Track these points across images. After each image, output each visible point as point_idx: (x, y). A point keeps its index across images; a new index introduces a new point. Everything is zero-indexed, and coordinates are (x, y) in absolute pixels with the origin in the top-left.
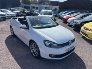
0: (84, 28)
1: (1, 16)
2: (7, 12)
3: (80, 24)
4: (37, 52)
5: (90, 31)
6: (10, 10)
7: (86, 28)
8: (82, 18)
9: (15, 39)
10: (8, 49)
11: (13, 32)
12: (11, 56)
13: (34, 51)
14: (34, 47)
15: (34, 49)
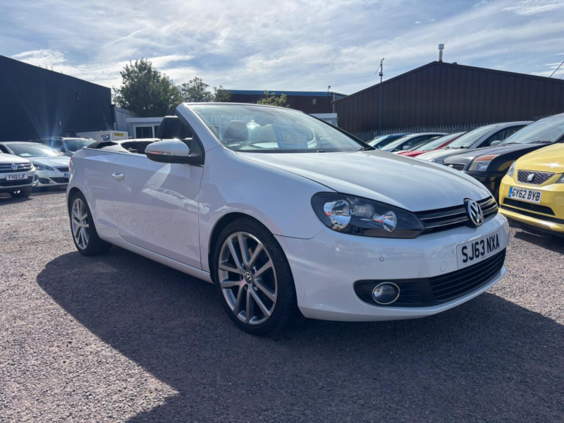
2: (34, 154)
6: (58, 144)
7: (530, 177)
8: (486, 143)
9: (101, 268)
10: (62, 311)
11: (92, 230)
12: (92, 337)
13: (250, 290)
14: (248, 263)
15: (248, 275)
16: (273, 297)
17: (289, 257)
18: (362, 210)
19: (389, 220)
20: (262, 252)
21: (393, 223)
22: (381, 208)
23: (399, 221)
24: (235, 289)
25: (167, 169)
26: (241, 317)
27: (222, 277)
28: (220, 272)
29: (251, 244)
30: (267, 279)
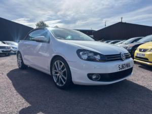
0: (140, 50)
1: (3, 50)
3: (131, 48)
4: (65, 76)
5: (150, 51)
7: (142, 50)
9: (24, 72)
11: (22, 62)
13: (60, 77)
14: (60, 69)
15: (60, 72)
16: (66, 78)
17: (70, 67)
18: (90, 54)
19: (98, 57)
20: (63, 66)
21: (99, 58)
22: (96, 54)
23: (101, 57)
24: (56, 76)
25: (41, 44)
26: (58, 84)
27: (53, 73)
28: (53, 72)
29: (61, 64)
30: (64, 74)
